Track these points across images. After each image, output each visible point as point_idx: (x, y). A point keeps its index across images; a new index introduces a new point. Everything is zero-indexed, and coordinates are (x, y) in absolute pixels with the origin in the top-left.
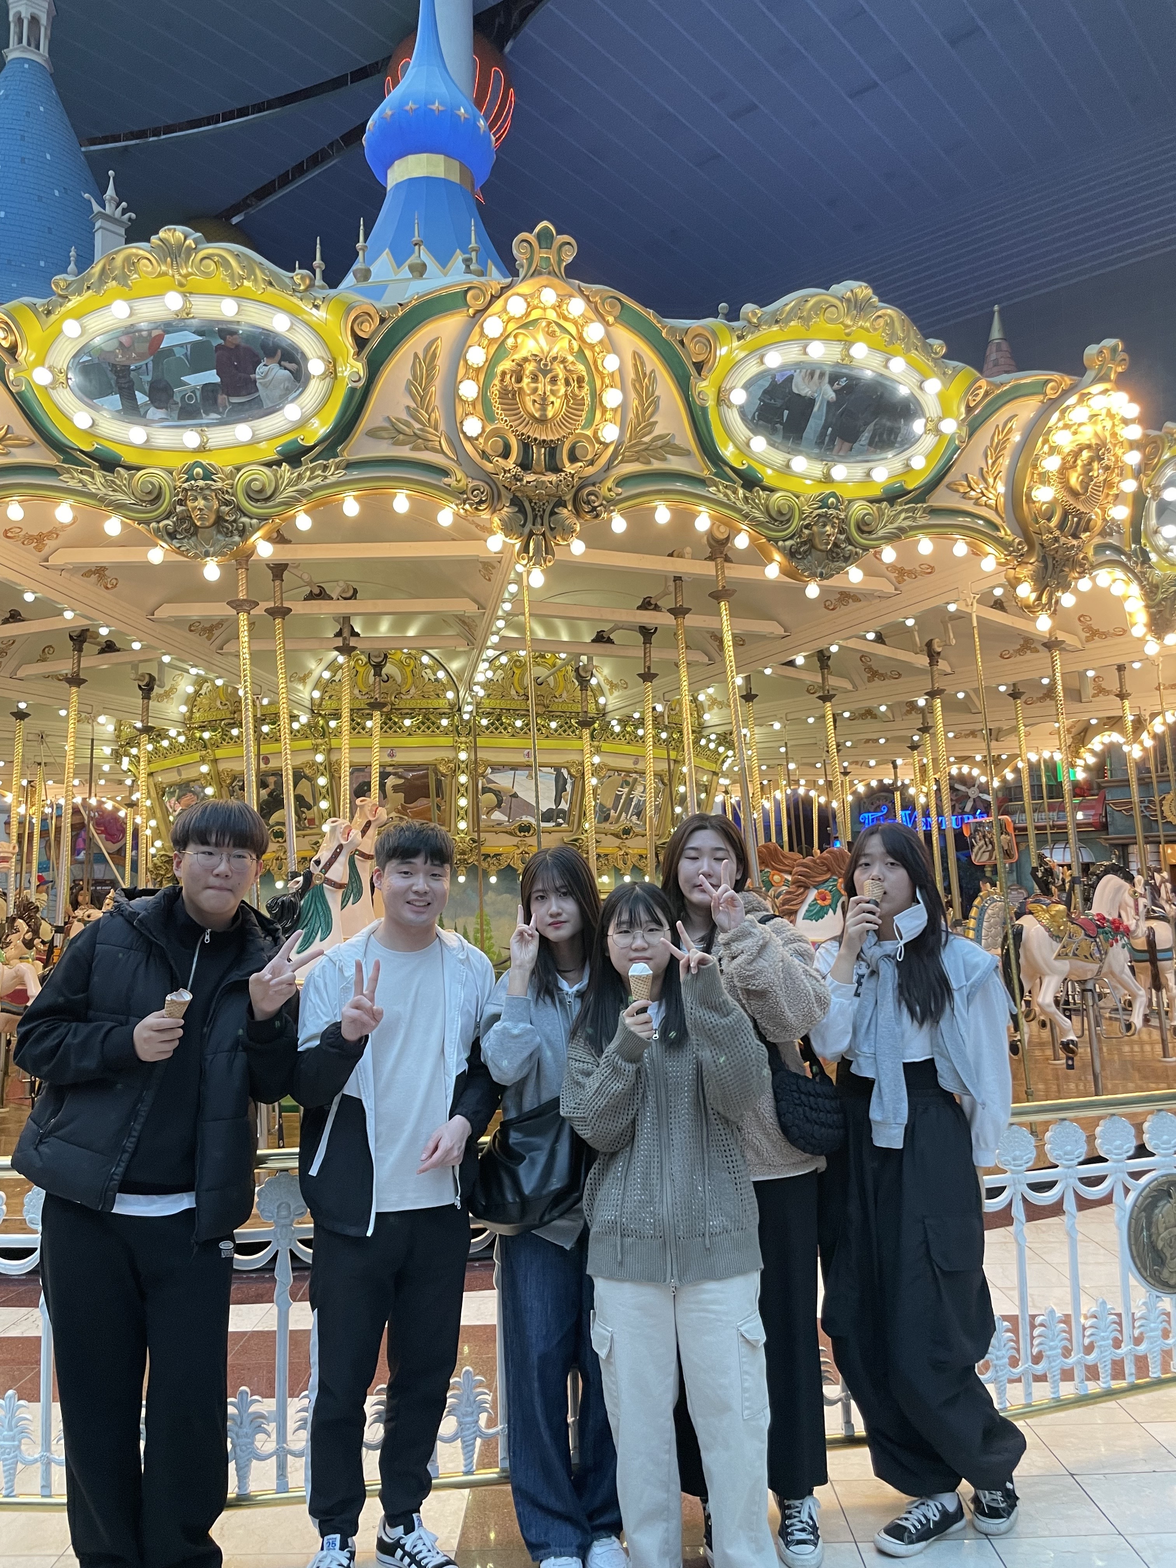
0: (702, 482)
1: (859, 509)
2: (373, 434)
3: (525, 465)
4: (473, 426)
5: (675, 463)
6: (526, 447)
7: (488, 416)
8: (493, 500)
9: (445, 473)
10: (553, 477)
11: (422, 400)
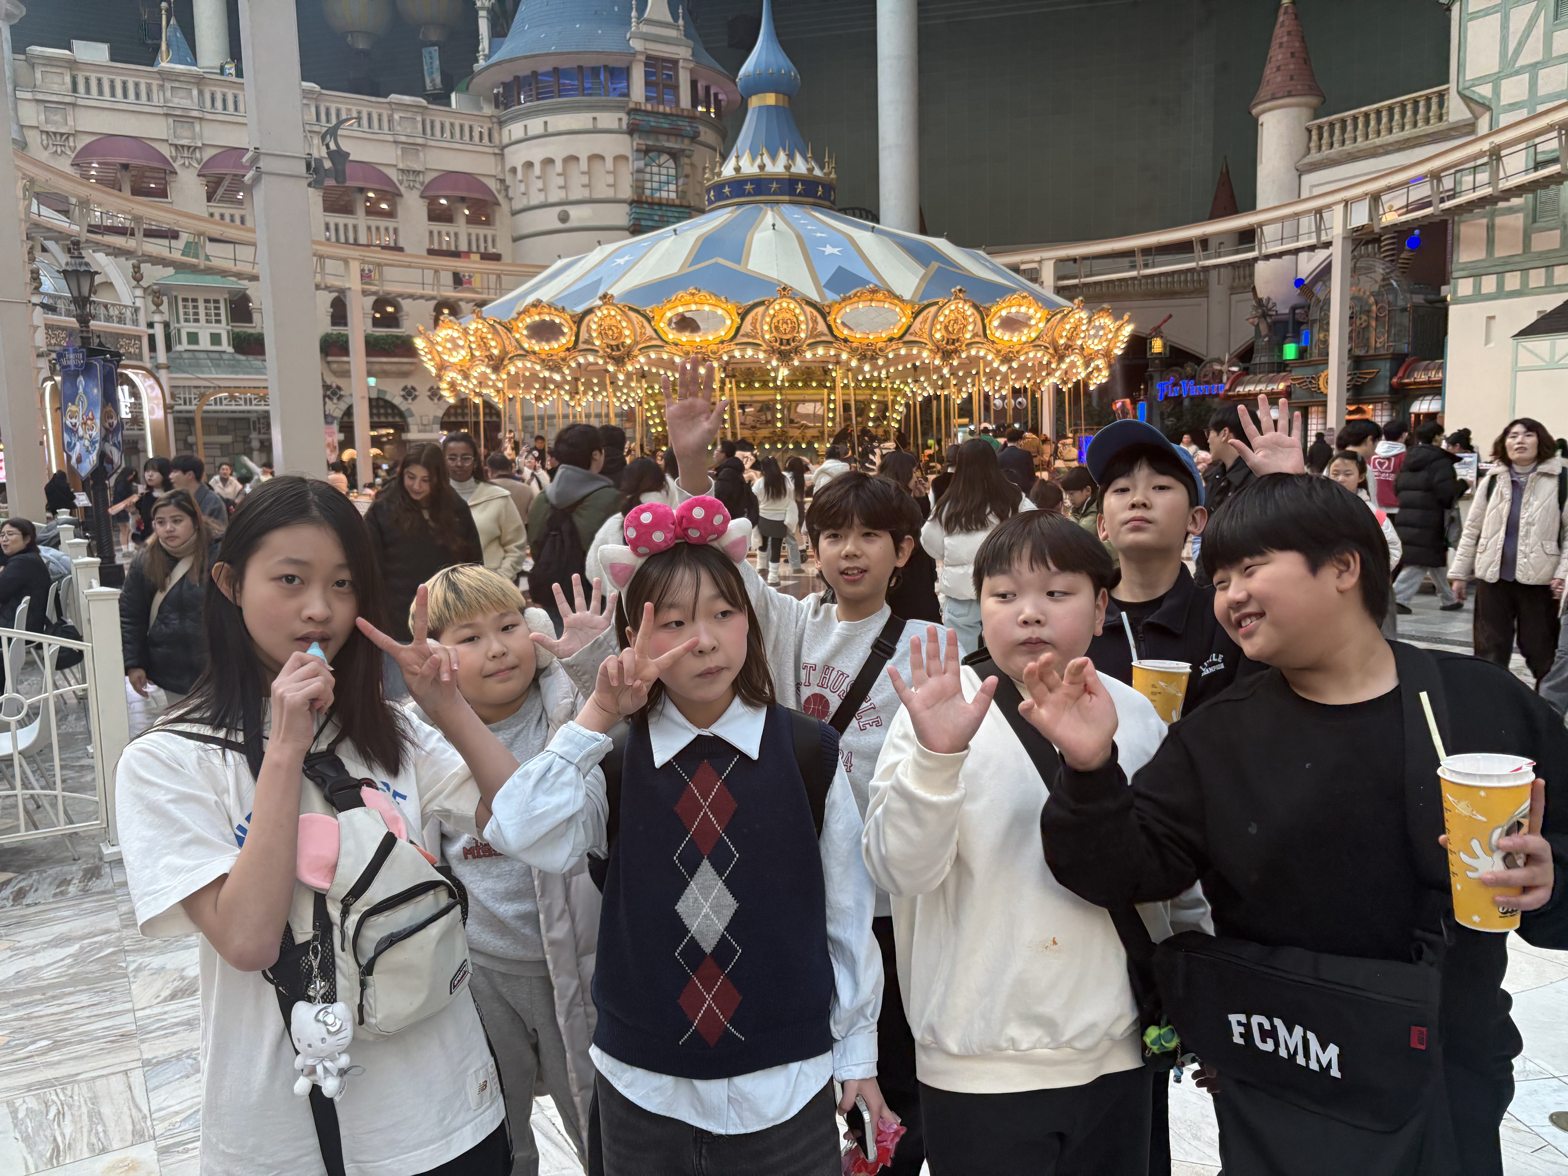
0: (831, 343)
1: (879, 345)
2: (743, 336)
3: (781, 344)
4: (767, 336)
5: (823, 338)
6: (781, 340)
7: (771, 332)
8: (773, 351)
9: (760, 345)
10: (788, 347)
11: (755, 328)
